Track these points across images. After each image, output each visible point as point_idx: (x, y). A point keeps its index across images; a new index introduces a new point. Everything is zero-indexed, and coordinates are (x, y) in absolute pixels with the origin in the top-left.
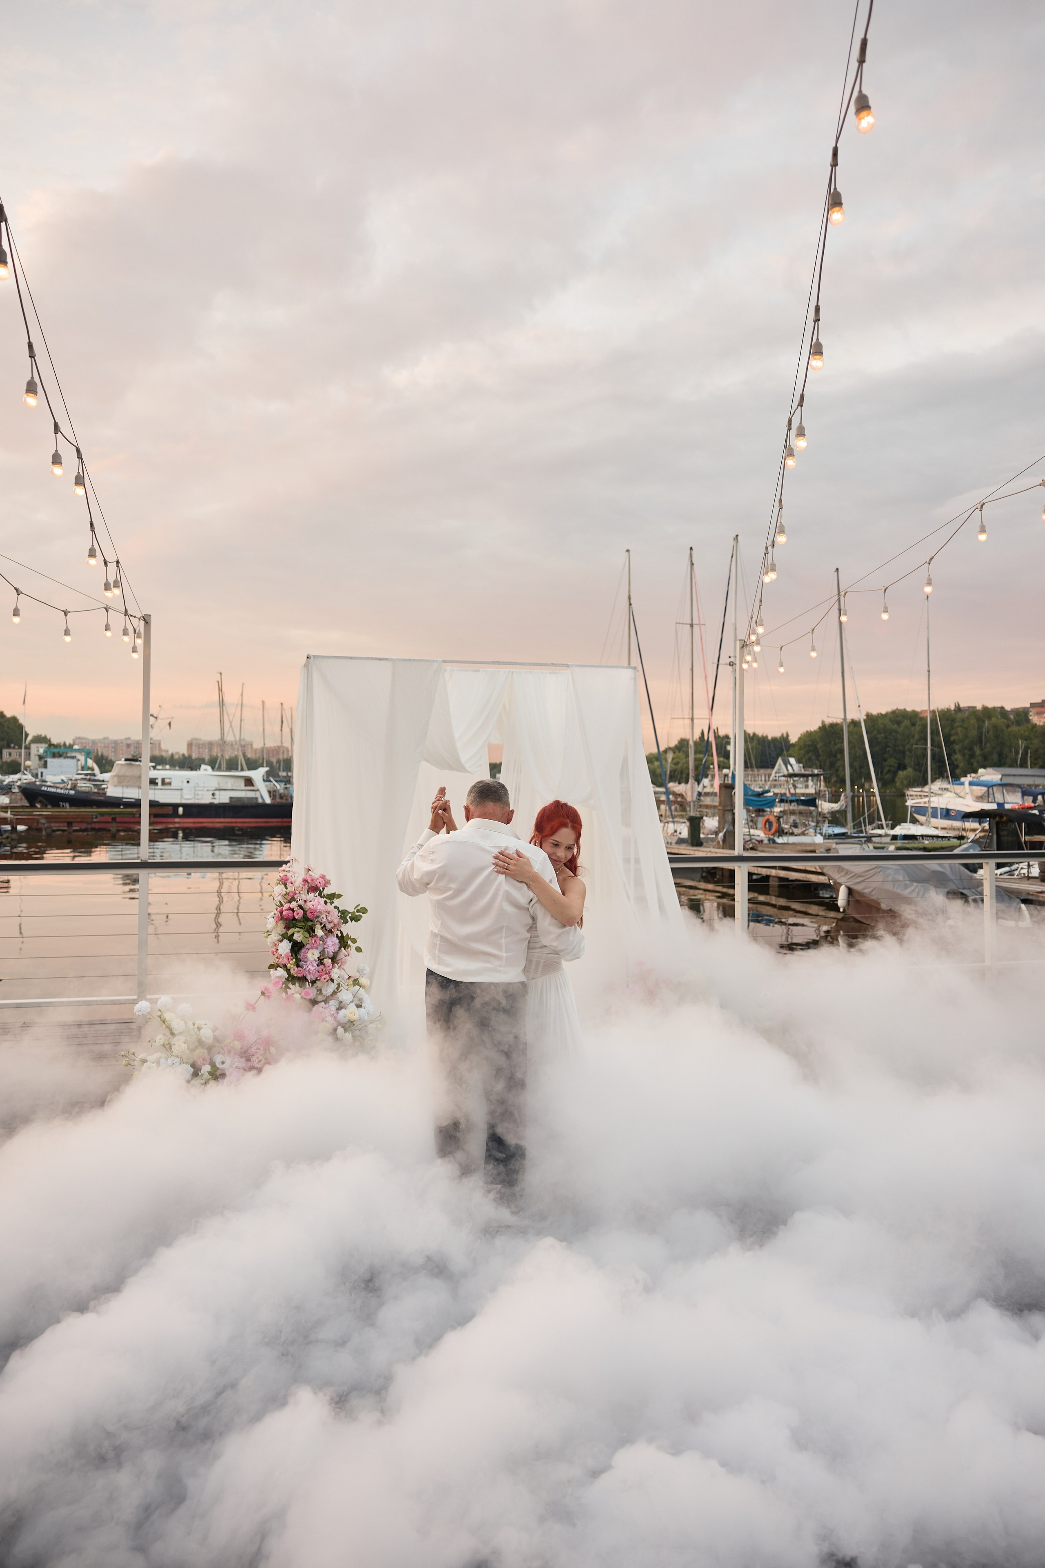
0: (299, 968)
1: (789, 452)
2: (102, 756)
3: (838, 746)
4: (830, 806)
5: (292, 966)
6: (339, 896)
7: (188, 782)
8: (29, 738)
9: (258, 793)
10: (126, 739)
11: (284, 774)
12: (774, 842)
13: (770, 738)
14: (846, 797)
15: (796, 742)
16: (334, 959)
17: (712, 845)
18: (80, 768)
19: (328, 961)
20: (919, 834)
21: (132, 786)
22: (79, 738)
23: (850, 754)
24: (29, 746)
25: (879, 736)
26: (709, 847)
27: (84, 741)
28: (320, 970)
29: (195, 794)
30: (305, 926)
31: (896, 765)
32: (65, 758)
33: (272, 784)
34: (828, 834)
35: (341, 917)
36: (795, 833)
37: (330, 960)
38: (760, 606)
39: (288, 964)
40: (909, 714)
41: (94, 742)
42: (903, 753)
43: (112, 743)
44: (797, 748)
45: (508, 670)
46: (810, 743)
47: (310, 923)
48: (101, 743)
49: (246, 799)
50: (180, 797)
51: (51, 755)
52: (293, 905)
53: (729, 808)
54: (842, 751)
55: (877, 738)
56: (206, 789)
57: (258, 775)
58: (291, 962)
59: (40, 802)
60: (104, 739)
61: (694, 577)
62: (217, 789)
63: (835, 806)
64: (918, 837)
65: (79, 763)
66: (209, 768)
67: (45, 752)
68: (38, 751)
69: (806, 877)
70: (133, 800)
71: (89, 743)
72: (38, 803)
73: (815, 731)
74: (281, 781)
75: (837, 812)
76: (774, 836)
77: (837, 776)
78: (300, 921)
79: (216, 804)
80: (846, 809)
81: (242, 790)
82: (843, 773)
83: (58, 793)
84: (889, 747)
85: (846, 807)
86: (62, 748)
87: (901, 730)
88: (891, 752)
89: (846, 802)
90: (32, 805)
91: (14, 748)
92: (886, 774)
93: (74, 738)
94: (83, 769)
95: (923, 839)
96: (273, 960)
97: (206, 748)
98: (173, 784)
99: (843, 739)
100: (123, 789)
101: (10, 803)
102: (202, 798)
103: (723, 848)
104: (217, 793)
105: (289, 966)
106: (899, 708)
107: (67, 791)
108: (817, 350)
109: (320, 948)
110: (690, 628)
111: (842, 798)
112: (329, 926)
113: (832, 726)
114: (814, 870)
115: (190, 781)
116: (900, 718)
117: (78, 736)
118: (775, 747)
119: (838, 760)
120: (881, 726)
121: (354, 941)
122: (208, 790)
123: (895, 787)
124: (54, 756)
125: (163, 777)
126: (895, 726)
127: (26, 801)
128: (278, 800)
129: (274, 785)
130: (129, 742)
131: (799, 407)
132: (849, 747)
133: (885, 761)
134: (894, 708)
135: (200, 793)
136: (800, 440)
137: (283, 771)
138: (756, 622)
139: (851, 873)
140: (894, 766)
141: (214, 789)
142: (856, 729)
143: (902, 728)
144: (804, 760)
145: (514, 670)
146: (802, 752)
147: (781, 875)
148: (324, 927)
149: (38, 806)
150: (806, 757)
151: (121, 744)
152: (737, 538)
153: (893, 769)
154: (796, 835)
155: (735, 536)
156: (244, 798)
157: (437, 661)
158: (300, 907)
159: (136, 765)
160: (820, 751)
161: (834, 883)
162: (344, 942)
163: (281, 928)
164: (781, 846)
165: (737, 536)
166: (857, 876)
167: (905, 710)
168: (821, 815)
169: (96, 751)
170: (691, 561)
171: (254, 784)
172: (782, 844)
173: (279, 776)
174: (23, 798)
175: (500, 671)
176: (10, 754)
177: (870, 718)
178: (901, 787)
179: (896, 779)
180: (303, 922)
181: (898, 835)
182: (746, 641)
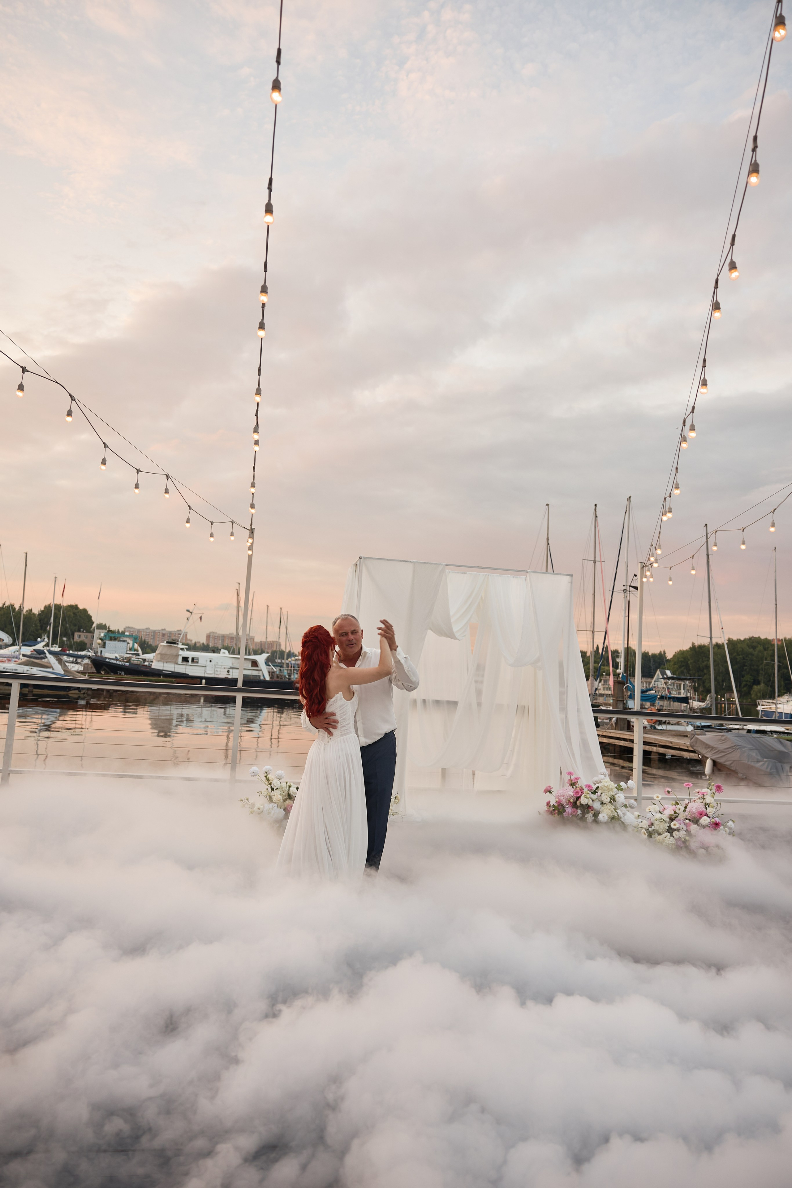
1: (684, 439)
2: (145, 641)
3: (705, 663)
4: (698, 704)
7: (211, 661)
8: (94, 625)
9: (261, 672)
10: (162, 630)
11: (279, 661)
12: (655, 728)
13: (650, 654)
14: (711, 698)
15: (671, 658)
17: (606, 727)
18: (128, 649)
20: (769, 730)
21: (170, 662)
22: (129, 627)
23: (715, 670)
24: (93, 631)
25: (738, 657)
26: (605, 729)
27: (132, 630)
29: (215, 671)
31: (752, 681)
32: (119, 641)
33: (270, 667)
34: (697, 725)
36: (671, 723)
38: (659, 536)
40: (763, 641)
41: (139, 631)
42: (758, 671)
43: (152, 632)
44: (672, 663)
45: (485, 574)
46: (682, 659)
48: (144, 632)
49: (251, 676)
50: (204, 672)
51: (109, 638)
53: (621, 699)
54: (708, 667)
55: (737, 659)
56: (223, 667)
57: (261, 659)
59: (104, 670)
60: (147, 629)
61: (598, 526)
62: (231, 668)
63: (702, 705)
64: (768, 732)
65: (129, 645)
66: (226, 652)
67: (105, 636)
68: (100, 635)
69: (680, 754)
70: (170, 673)
71: (135, 631)
72: (102, 671)
73: (686, 650)
74: (277, 666)
75: (704, 708)
76: (655, 724)
77: (704, 687)
79: (230, 679)
80: (711, 707)
81: (249, 669)
82: (708, 685)
83: (118, 664)
84: (746, 666)
85: (711, 705)
86: (117, 634)
87: (756, 653)
88: (748, 670)
89: (711, 702)
90: (98, 672)
91: (83, 632)
92: (744, 687)
93: (125, 627)
94: (131, 650)
95: (772, 734)
97: (220, 640)
98: (199, 663)
99: (709, 658)
100: (164, 664)
101: (83, 670)
102: (220, 674)
103: (615, 729)
104: (231, 670)
106: (754, 636)
107: (124, 663)
108: (704, 383)
110: (594, 564)
111: (708, 698)
113: (701, 647)
114: (687, 748)
115: (212, 660)
116: (754, 643)
117: (128, 626)
118: (654, 661)
119: (705, 674)
120: (740, 649)
122: (224, 668)
123: (751, 698)
124: (111, 639)
125: (193, 657)
126: (751, 650)
127: (95, 670)
128: (275, 679)
129: (272, 668)
130: (164, 632)
131: (691, 414)
132: (714, 664)
133: (743, 677)
134: (751, 635)
135: (219, 670)
136: (692, 432)
137: (279, 659)
138: (655, 548)
139: (716, 749)
140: (750, 682)
141: (229, 667)
142: (719, 650)
143: (756, 652)
144: (677, 673)
145: (489, 574)
146: (676, 666)
147: (661, 752)
149: (103, 673)
150: (679, 670)
151: (159, 633)
152: (630, 499)
153: (749, 684)
154: (672, 725)
155: (628, 497)
156: (251, 675)
157: (442, 564)
159: (175, 646)
160: (691, 666)
161: (702, 757)
164: (660, 731)
165: (630, 497)
166: (720, 752)
167: (759, 637)
168: (693, 710)
169: (140, 637)
170: (596, 514)
171: (259, 666)
172: (661, 730)
173: (276, 663)
174: (93, 667)
175: (480, 574)
176: (80, 636)
177: (730, 642)
178: (755, 698)
179: (752, 692)
181: (751, 730)
182: (646, 563)
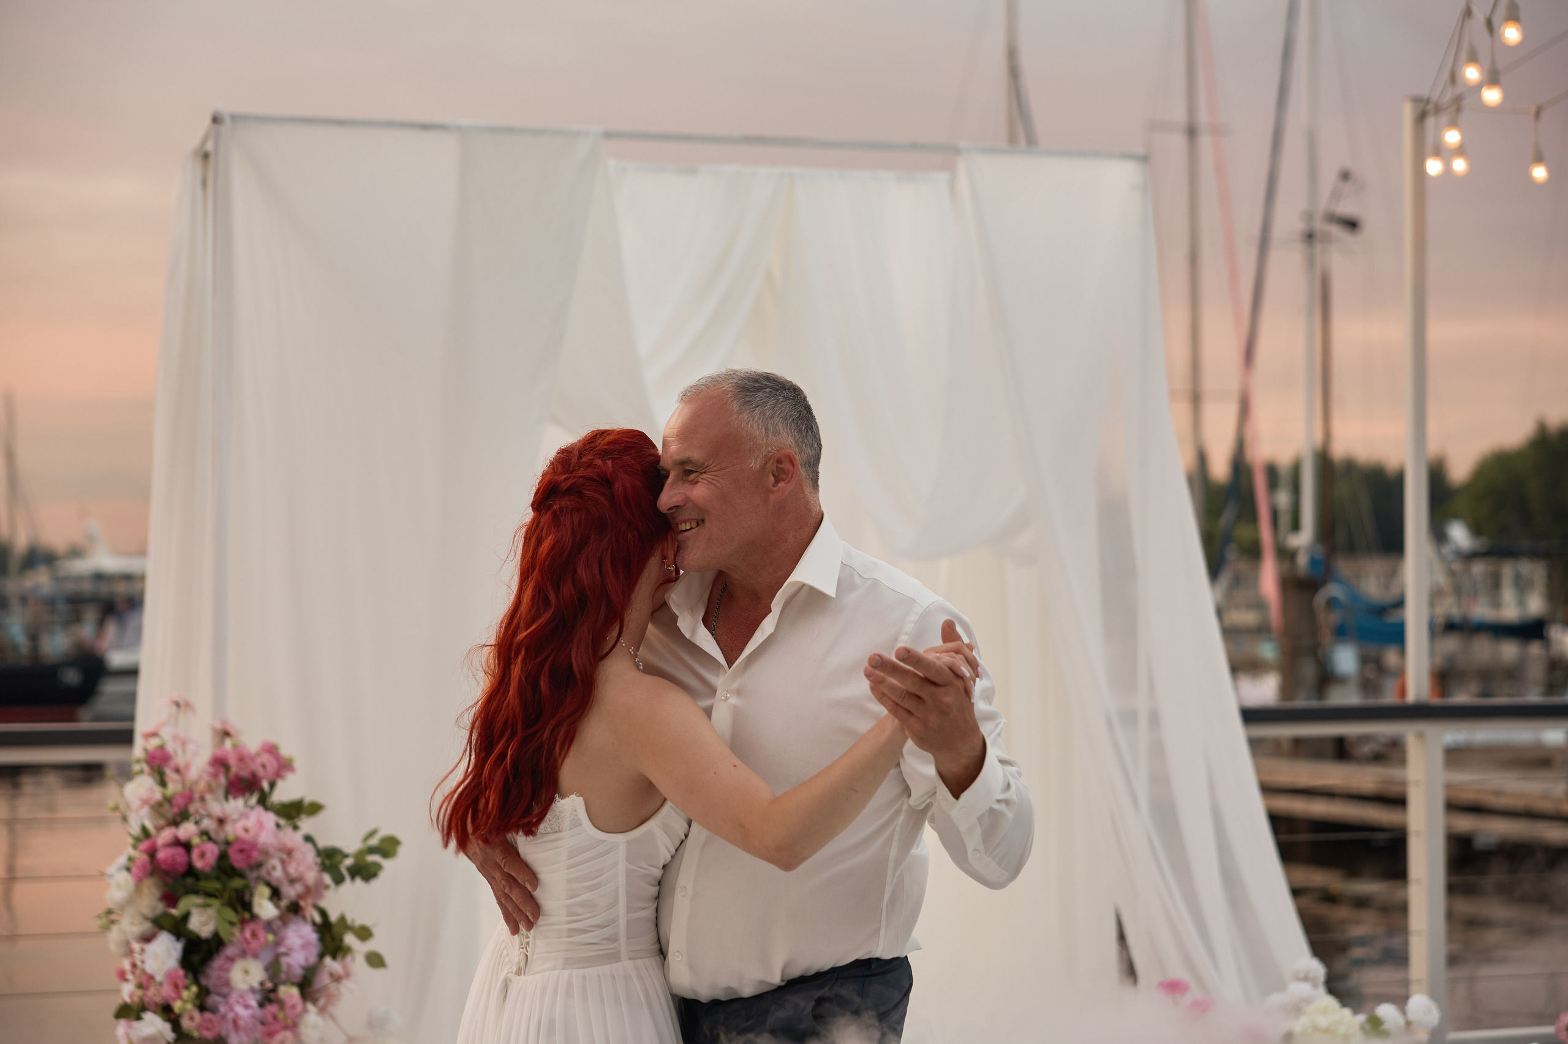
0: (208, 1015)
5: (189, 1006)
6: (315, 809)
16: (306, 985)
19: (290, 993)
28: (270, 1019)
30: (224, 889)
35: (324, 868)
37: (295, 991)
39: (174, 1000)
47: (237, 883)
52: (187, 830)
53: (1306, 644)
58: (185, 994)
78: (207, 877)
96: (128, 991)
105: (177, 1006)
109: (267, 956)
110: (1187, 140)
112: (290, 892)
121: (364, 934)
145: (794, 169)
148: (276, 894)
157: (587, 132)
158: (205, 834)
162: (333, 939)
163: (150, 901)
180: (218, 879)
